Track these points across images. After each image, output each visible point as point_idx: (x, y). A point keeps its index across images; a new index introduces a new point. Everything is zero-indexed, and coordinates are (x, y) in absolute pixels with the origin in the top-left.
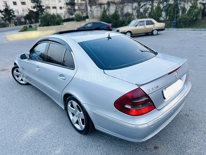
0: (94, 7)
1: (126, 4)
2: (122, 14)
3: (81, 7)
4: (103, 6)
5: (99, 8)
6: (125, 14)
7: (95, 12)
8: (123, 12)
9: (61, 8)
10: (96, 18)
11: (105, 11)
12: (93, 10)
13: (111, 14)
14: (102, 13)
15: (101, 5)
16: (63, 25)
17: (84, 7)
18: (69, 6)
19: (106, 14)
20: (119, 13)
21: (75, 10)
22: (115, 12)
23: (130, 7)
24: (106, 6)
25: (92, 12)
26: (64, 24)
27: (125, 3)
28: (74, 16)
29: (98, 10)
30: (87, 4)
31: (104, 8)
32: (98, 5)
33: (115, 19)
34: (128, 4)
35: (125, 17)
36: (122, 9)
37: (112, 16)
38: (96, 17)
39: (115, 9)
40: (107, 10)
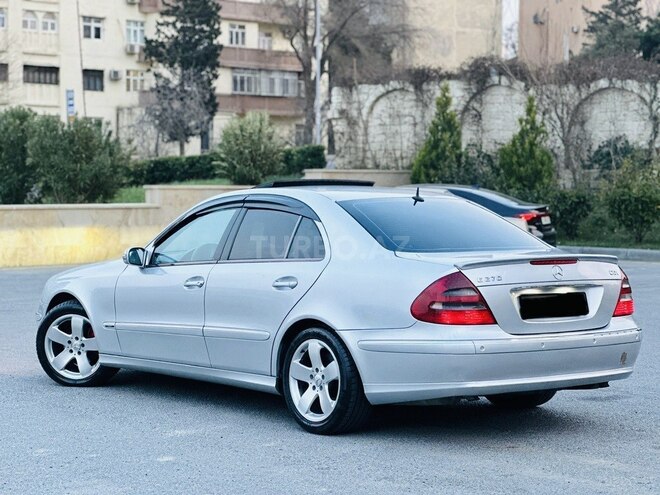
0: (368, 93)
1: (603, 83)
2: (578, 148)
3: (263, 78)
4: (435, 90)
5: (406, 103)
6: (595, 148)
7: (374, 123)
8: (585, 138)
9: (93, 78)
10: (377, 166)
11: (447, 125)
12: (365, 111)
13: (489, 148)
14: (424, 134)
15: (421, 78)
16: (141, 199)
17: (285, 83)
18: (164, 71)
19: (456, 145)
20: (554, 142)
21: (212, 105)
22: (523, 134)
23: (635, 105)
24: (457, 93)
25: (352, 123)
26: (148, 195)
27: (595, 78)
28: (193, 147)
29: (396, 116)
30: (315, 64)
31: (444, 103)
32: (398, 78)
33: (520, 179)
34: (619, 84)
35: (595, 172)
36: (577, 117)
37: (497, 163)
38: (383, 162)
39: (521, 112)
40: (469, 119)
